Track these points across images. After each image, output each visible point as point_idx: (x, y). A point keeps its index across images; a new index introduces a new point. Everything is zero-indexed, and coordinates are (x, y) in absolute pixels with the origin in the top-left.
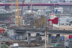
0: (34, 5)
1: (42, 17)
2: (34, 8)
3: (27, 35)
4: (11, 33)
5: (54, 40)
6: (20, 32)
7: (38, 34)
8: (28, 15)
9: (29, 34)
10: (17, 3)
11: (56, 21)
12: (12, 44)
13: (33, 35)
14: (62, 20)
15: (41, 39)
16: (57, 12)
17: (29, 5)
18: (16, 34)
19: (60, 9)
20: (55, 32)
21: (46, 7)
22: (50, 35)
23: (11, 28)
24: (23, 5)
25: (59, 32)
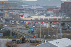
0: (13, 10)
1: (17, 14)
2: (13, 11)
3: (10, 22)
4: (4, 21)
5: (22, 24)
6: (7, 20)
7: (15, 21)
8: (11, 14)
9: (11, 21)
10: (6, 9)
11: (22, 16)
12: (4, 25)
13: (13, 22)
14: (25, 16)
15: (16, 23)
16: (23, 12)
17: (11, 10)
18: (6, 21)
19: (24, 11)
20: (22, 20)
21: (18, 10)
22: (20, 22)
23: (4, 19)
24: (8, 9)
25: (24, 20)
